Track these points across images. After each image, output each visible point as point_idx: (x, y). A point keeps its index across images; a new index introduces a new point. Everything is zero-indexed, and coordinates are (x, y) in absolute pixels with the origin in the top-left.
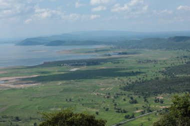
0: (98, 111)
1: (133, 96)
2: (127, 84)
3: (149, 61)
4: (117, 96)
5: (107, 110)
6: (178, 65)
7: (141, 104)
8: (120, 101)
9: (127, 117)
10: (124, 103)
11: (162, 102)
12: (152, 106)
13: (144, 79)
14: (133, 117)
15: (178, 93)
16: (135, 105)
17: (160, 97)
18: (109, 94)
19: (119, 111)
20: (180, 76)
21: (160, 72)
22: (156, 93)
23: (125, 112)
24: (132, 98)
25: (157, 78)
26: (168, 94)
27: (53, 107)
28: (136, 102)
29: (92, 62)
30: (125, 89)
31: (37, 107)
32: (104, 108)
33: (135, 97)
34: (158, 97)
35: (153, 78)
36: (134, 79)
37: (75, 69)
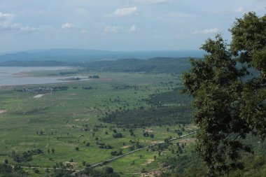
0: (77, 146)
1: (116, 129)
2: (106, 114)
3: (127, 87)
4: (97, 128)
5: (88, 145)
6: (164, 91)
7: (127, 138)
8: (101, 134)
9: (114, 154)
10: (106, 135)
11: (152, 136)
12: (142, 141)
13: (126, 109)
14: (121, 153)
15: (170, 125)
16: (120, 140)
17: (149, 131)
18: (87, 126)
19: (102, 146)
20: (169, 105)
21: (143, 100)
22: (143, 125)
23: (110, 148)
24: (115, 131)
25: (142, 108)
26: (158, 127)
27: (22, 141)
28: (120, 136)
29: (59, 87)
30: (105, 120)
31: (3, 140)
32: (84, 142)
33: (119, 130)
34: (146, 131)
35: (137, 107)
36: (113, 108)
37: (39, 96)
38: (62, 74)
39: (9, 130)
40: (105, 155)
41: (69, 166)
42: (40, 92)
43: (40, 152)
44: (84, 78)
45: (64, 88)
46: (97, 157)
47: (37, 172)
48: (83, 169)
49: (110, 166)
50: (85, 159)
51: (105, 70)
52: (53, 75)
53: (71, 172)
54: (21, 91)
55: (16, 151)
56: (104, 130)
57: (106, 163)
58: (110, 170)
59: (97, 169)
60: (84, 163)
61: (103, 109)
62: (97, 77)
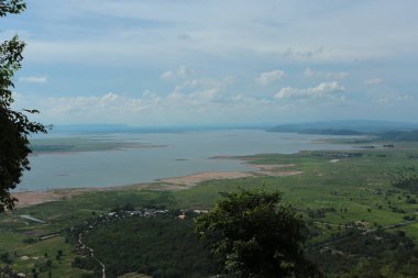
0: (369, 207)
1: (410, 195)
2: (400, 180)
4: (390, 193)
5: (380, 207)
8: (394, 199)
9: (406, 218)
10: (399, 200)
14: (414, 219)
16: (414, 206)
18: (379, 190)
19: (395, 210)
23: (403, 212)
24: (408, 197)
27: (317, 199)
28: (414, 202)
29: (354, 154)
30: (398, 186)
32: (376, 205)
33: (413, 197)
36: (408, 175)
37: (335, 161)
38: (357, 142)
39: (305, 189)
40: (398, 219)
41: (360, 225)
42: (336, 157)
43: (333, 210)
44: (379, 147)
45: (359, 155)
46: (389, 220)
47: (329, 228)
48: (375, 229)
49: (402, 229)
50: (377, 220)
51: (400, 140)
52: (349, 142)
53: (362, 231)
54: (318, 155)
55: (311, 208)
56: (397, 195)
57: (397, 226)
58: (402, 234)
59: (388, 231)
60: (375, 225)
61: (396, 176)
62: (392, 146)
